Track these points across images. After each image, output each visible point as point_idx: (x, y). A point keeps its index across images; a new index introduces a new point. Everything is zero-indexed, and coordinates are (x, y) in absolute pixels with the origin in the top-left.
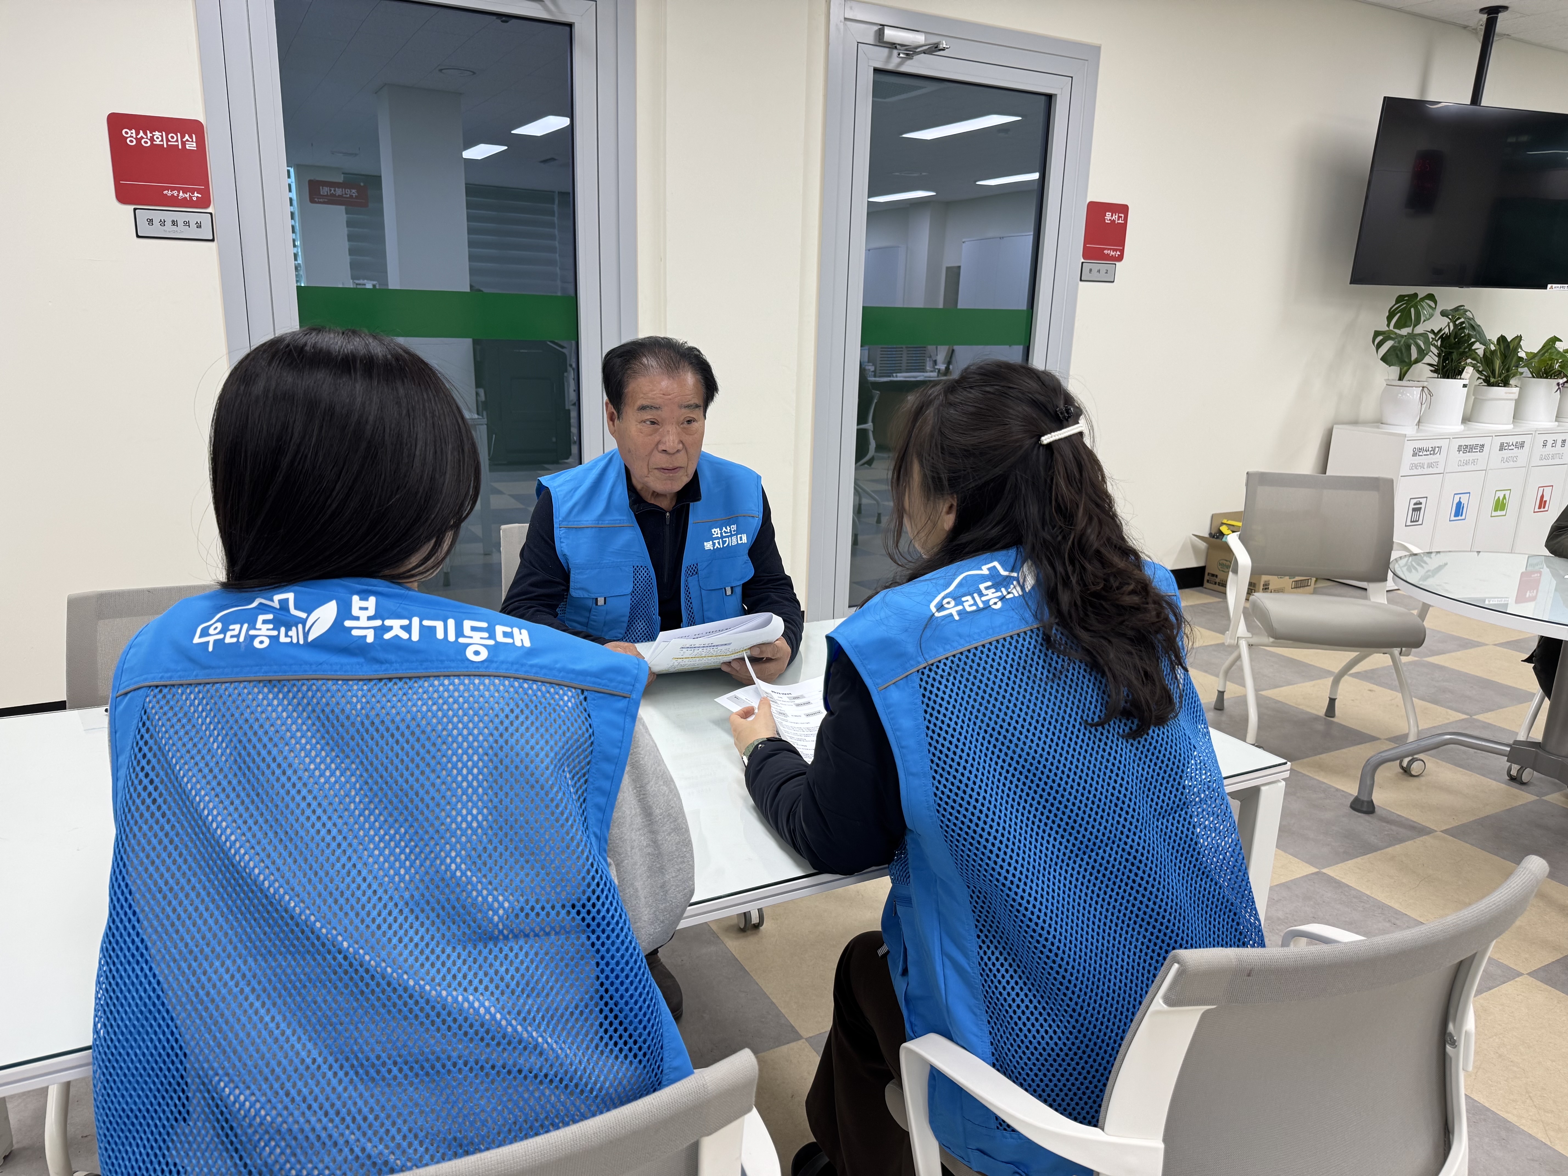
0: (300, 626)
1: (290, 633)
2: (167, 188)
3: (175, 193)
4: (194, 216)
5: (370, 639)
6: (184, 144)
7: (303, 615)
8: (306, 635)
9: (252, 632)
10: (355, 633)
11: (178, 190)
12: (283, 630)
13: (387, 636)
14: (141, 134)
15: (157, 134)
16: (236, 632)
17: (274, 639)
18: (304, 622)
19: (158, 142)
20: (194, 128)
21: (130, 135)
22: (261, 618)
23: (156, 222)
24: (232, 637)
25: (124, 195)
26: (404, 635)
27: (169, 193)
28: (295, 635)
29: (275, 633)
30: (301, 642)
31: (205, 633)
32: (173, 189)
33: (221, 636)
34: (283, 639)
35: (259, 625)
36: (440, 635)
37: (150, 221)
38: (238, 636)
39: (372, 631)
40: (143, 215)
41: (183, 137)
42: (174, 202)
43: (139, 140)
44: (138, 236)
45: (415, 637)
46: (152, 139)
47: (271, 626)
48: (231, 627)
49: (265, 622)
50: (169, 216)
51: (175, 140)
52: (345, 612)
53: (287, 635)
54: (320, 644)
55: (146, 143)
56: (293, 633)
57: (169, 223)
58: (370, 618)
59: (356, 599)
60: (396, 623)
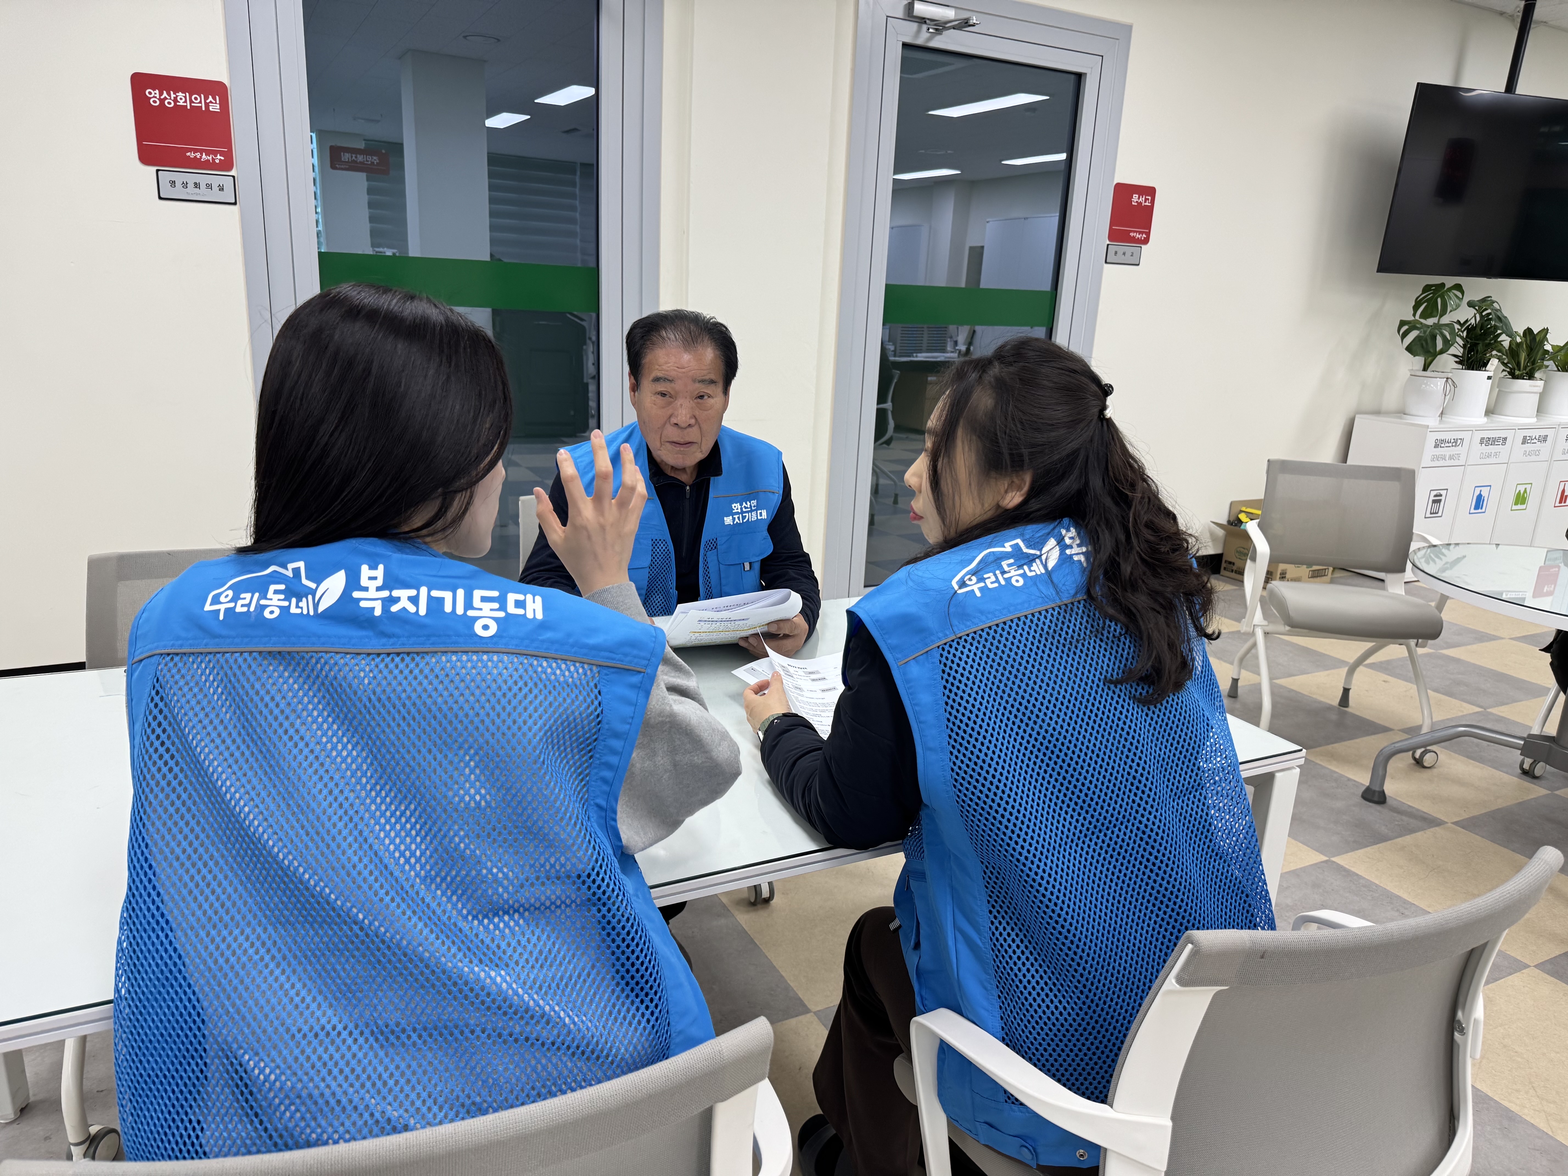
0: (310, 597)
1: (301, 604)
2: (190, 150)
3: (198, 155)
4: (216, 179)
5: (378, 612)
6: (207, 105)
7: (313, 585)
8: (316, 606)
9: (263, 602)
10: (363, 604)
11: (201, 151)
12: (294, 600)
13: (394, 608)
14: (165, 94)
15: (180, 95)
16: (247, 602)
17: (285, 610)
18: (313, 592)
19: (181, 103)
20: (217, 89)
21: (153, 95)
22: (273, 588)
23: (178, 184)
24: (242, 606)
25: (146, 156)
26: (412, 609)
27: (192, 155)
28: (305, 606)
29: (286, 604)
30: (312, 613)
31: (216, 600)
32: (195, 151)
33: (232, 605)
34: (294, 610)
35: (270, 594)
36: (448, 608)
37: (173, 183)
38: (249, 605)
39: (380, 602)
40: (165, 177)
41: (206, 98)
42: (197, 164)
43: (162, 101)
44: (160, 198)
45: (423, 611)
46: (175, 100)
47: (282, 597)
48: (242, 596)
49: (276, 592)
50: (191, 179)
51: (199, 101)
52: (353, 582)
53: (297, 606)
54: (331, 615)
55: (169, 104)
56: (303, 604)
57: (191, 185)
58: (378, 589)
59: (365, 568)
60: (403, 594)
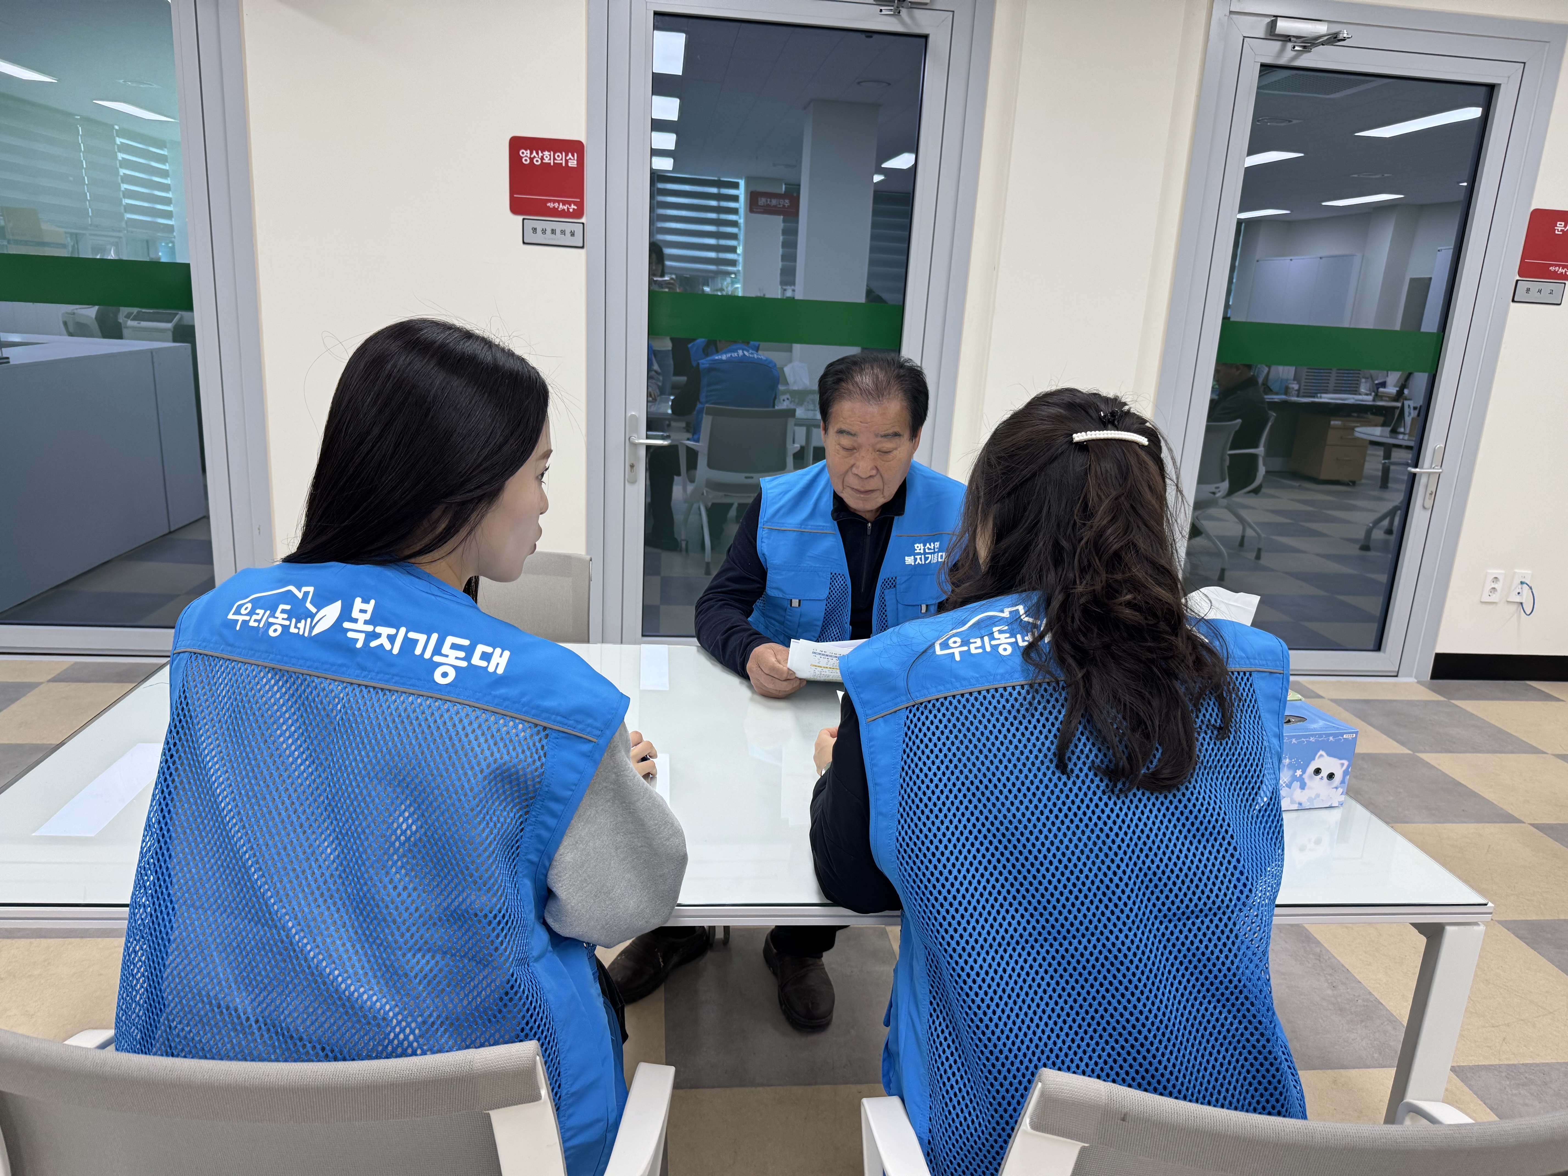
0: (309, 620)
1: (299, 625)
2: (550, 201)
3: (556, 205)
4: (568, 225)
5: (359, 645)
6: (567, 161)
7: (314, 610)
8: (312, 628)
9: (269, 619)
10: (350, 635)
11: (559, 202)
13: (374, 643)
14: (534, 154)
15: (546, 153)
16: (258, 617)
17: (285, 629)
18: (313, 616)
19: (547, 161)
20: (576, 147)
21: (525, 155)
22: (281, 607)
23: (539, 231)
24: (255, 621)
25: (516, 207)
26: (387, 646)
27: (551, 205)
28: (302, 628)
30: (306, 635)
31: (238, 612)
32: (554, 201)
33: (247, 618)
34: (293, 630)
35: (278, 614)
36: (418, 650)
37: (535, 230)
38: (259, 621)
39: (363, 635)
40: (529, 224)
41: (567, 155)
42: (555, 213)
44: (524, 243)
45: (396, 650)
46: (542, 158)
47: (288, 616)
49: (283, 611)
50: (549, 226)
51: (560, 158)
52: (346, 613)
53: (296, 627)
54: (321, 639)
55: (537, 162)
56: (301, 625)
57: (549, 232)
58: (366, 622)
59: (358, 600)
60: (385, 631)
